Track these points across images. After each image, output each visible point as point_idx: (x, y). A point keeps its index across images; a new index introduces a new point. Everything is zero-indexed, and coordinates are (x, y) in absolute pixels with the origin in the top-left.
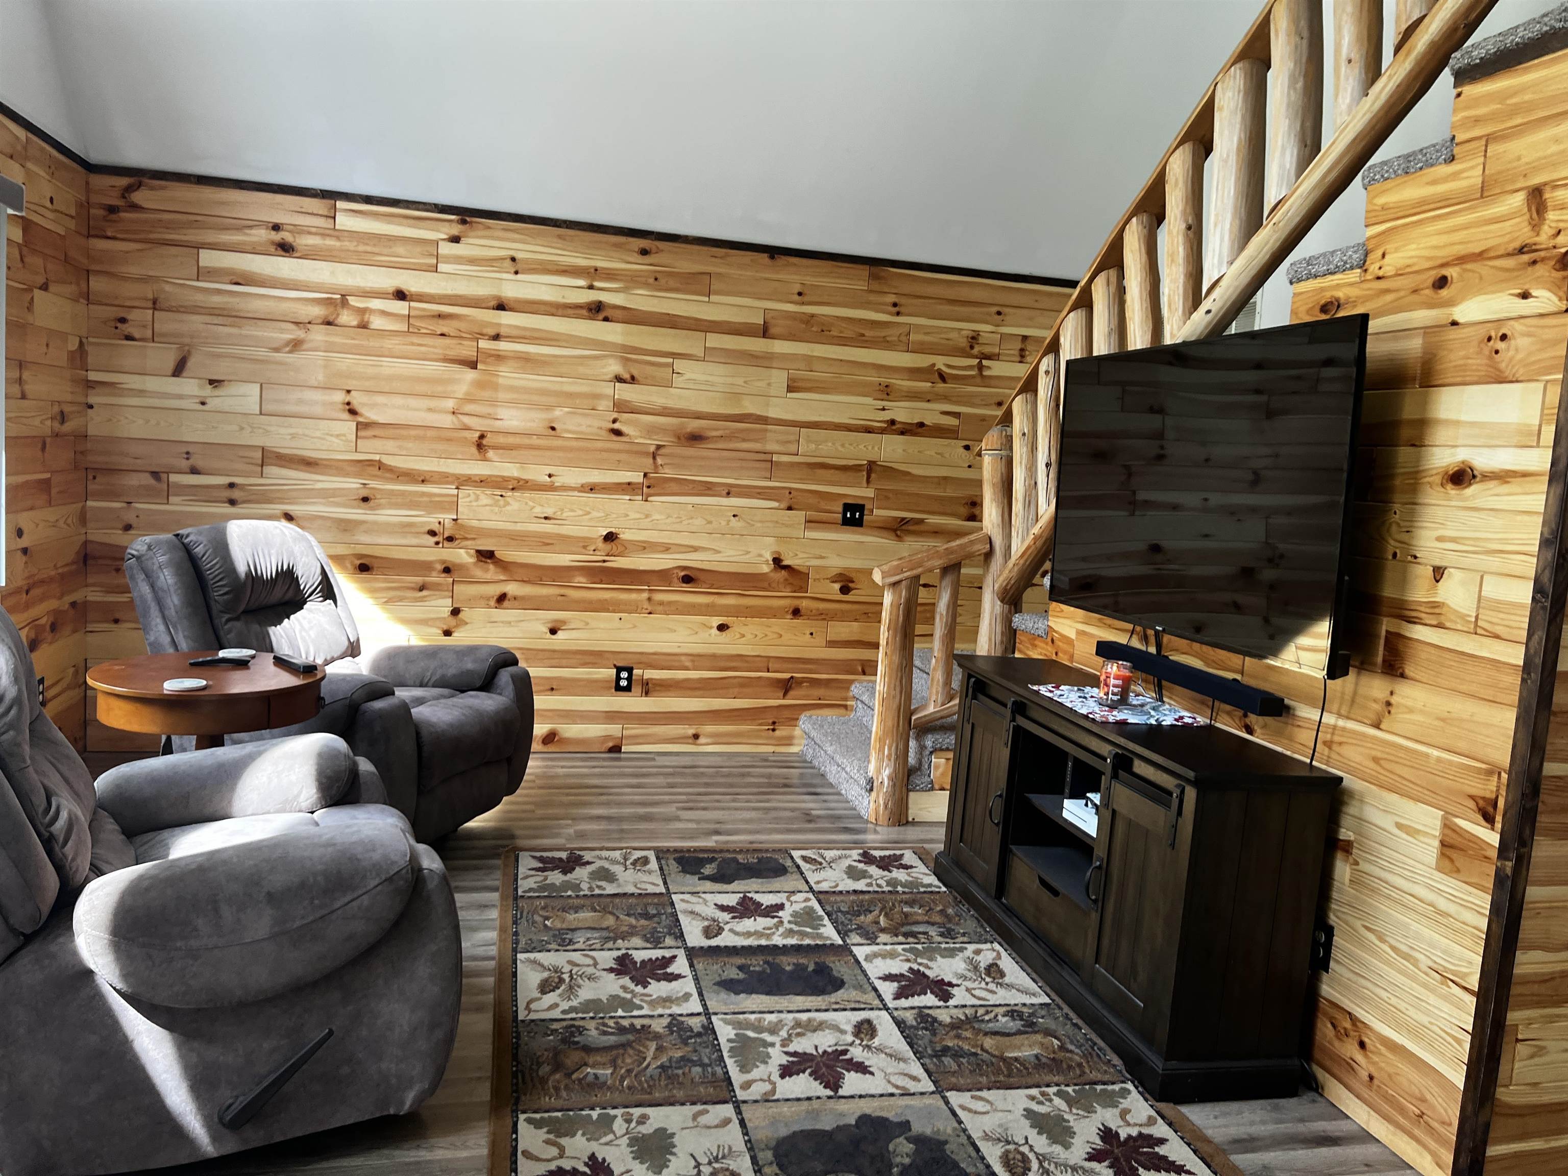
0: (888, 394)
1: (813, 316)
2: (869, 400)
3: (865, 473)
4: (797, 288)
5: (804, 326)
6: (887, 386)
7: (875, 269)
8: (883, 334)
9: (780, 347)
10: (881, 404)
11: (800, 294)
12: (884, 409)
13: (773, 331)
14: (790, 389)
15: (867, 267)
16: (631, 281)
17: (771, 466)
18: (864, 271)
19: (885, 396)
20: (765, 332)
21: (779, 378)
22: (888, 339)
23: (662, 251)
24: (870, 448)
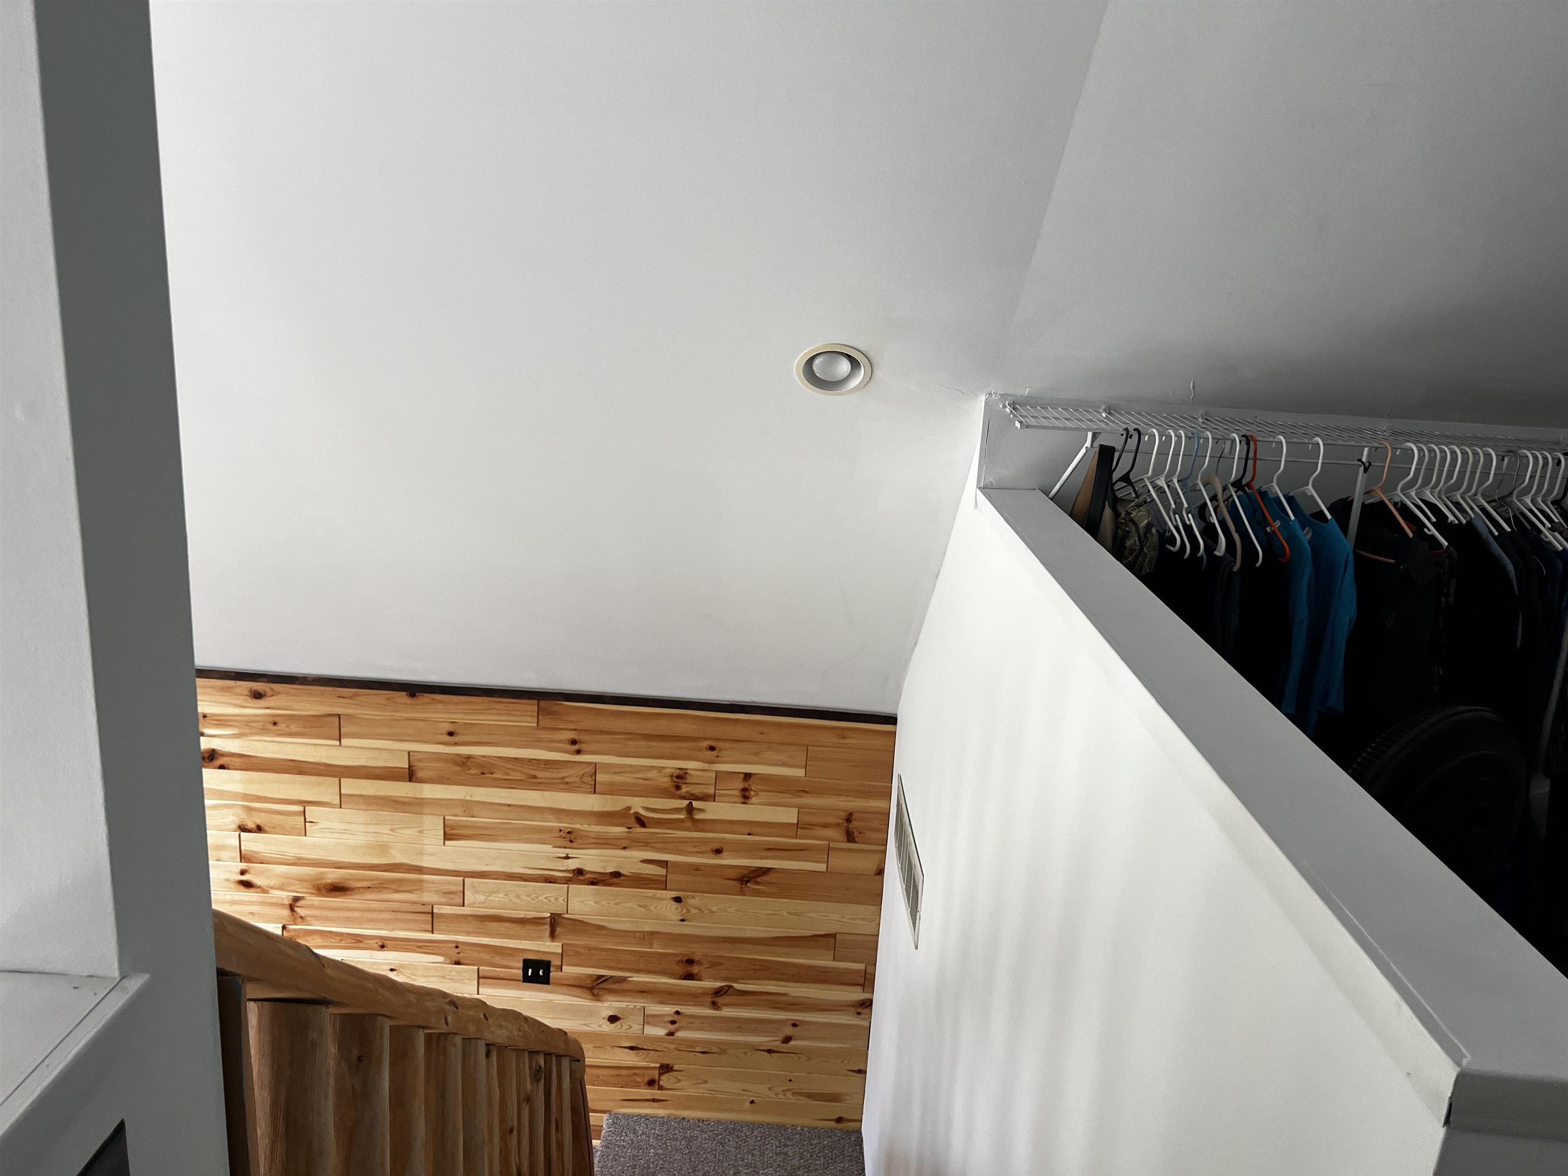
0: (571, 841)
1: (469, 757)
2: (548, 848)
3: (548, 927)
4: (448, 727)
5: (458, 768)
6: (569, 833)
7: (543, 704)
8: (561, 775)
9: (430, 791)
10: (562, 852)
11: (451, 734)
12: (567, 858)
13: (420, 774)
14: (447, 837)
15: (536, 702)
16: (247, 727)
17: (432, 919)
18: (531, 706)
19: (570, 844)
20: (411, 775)
21: (433, 826)
22: (567, 780)
23: (279, 693)
24: (552, 899)
